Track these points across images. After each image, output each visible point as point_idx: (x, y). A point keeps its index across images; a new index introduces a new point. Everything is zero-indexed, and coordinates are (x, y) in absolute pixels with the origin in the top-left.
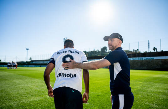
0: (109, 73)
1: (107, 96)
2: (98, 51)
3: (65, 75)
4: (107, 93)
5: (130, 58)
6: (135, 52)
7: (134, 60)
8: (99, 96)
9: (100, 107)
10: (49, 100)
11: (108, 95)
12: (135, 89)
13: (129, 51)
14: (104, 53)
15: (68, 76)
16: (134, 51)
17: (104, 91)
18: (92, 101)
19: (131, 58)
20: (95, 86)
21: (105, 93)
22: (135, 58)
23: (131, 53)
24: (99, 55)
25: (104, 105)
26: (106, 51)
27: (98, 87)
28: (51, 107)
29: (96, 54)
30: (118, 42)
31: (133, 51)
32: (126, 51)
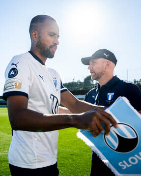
1: (86, 156)
2: (80, 82)
4: (86, 151)
6: (136, 83)
8: (74, 155)
14: (89, 85)
16: (135, 82)
18: (61, 164)
20: (69, 139)
21: (84, 151)
24: (81, 89)
26: (91, 82)
27: (74, 140)
29: (76, 88)
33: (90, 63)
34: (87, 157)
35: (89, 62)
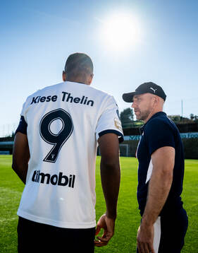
0: (137, 167)
3: (46, 178)
4: (131, 213)
5: (183, 134)
6: (194, 119)
7: (192, 138)
9: (116, 245)
10: (2, 229)
11: (134, 217)
12: (195, 202)
13: (181, 118)
15: (55, 180)
16: (192, 117)
17: (125, 208)
19: (187, 134)
21: (128, 213)
22: (194, 134)
23: (185, 123)
25: (126, 241)
26: (130, 117)
28: (6, 246)
30: (153, 101)
31: (189, 118)
32: (176, 118)
33: (134, 99)
34: (134, 221)
35: (132, 98)
